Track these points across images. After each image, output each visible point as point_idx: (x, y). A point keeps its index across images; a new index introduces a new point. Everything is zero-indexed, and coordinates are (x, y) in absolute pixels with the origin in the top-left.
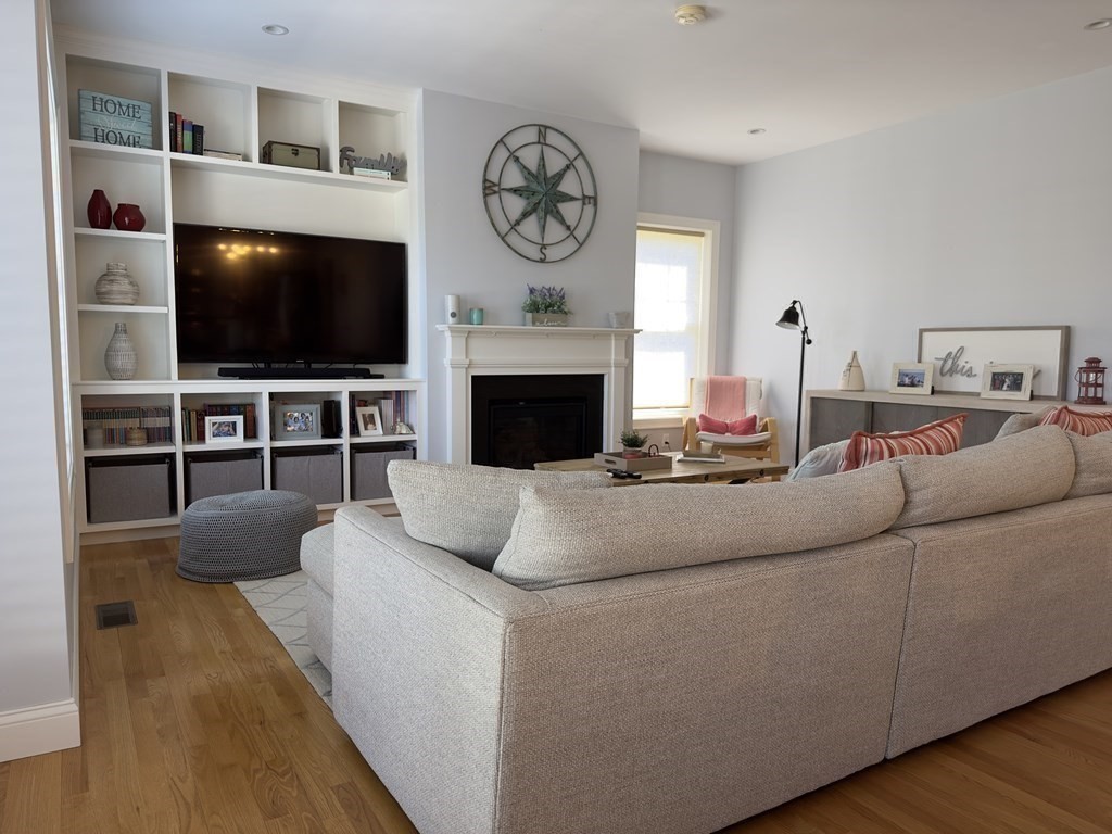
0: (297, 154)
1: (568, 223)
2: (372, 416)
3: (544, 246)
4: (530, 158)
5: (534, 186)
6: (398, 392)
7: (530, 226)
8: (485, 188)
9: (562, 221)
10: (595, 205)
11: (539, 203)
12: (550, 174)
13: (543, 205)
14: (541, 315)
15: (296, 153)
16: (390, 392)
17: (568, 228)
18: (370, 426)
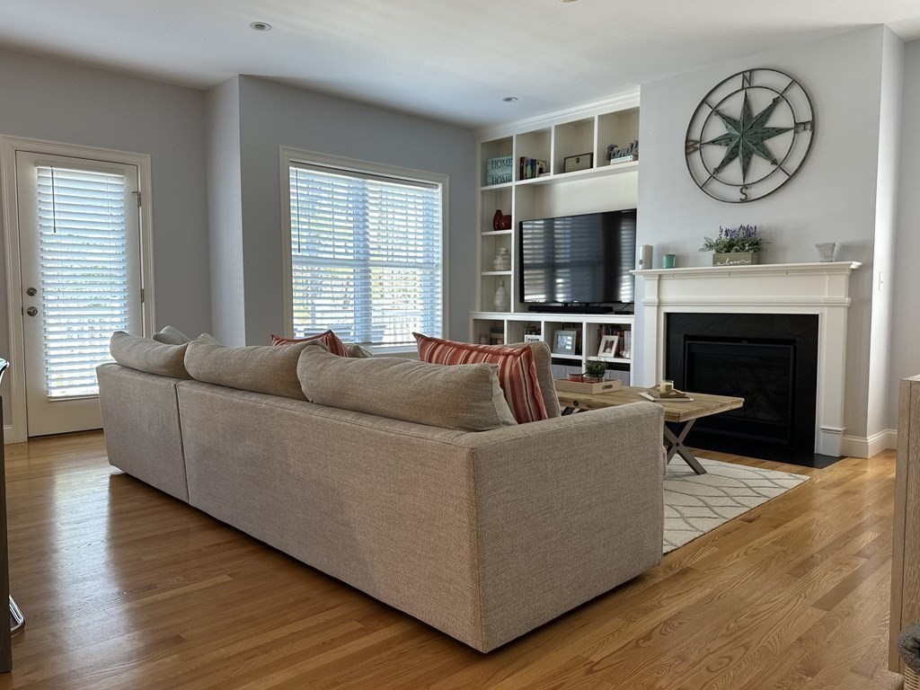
0: (578, 162)
1: (776, 156)
3: (745, 187)
4: (734, 106)
5: (734, 132)
7: (733, 170)
8: (687, 148)
9: (768, 156)
10: (813, 129)
11: (736, 146)
13: (741, 147)
14: (724, 255)
15: (578, 160)
17: (775, 162)
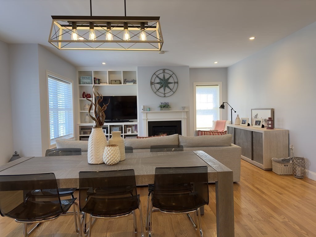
1: (171, 88)
2: (130, 129)
3: (165, 94)
4: (161, 76)
5: (162, 82)
6: (136, 125)
7: (162, 90)
8: (151, 83)
9: (169, 88)
10: (178, 83)
11: (163, 85)
12: (166, 79)
13: (164, 85)
14: (163, 108)
15: (116, 82)
16: (134, 125)
17: (171, 89)
18: (129, 131)
